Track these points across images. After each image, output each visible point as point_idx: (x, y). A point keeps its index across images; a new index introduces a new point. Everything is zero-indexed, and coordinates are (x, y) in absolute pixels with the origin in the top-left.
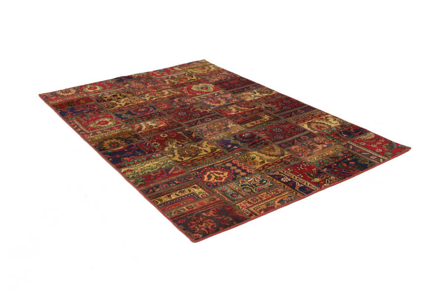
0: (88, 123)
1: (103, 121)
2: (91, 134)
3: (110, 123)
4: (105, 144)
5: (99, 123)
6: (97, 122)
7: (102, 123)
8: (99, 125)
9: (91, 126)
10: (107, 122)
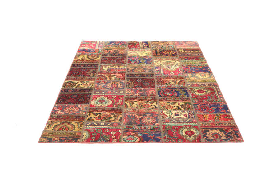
0: (211, 94)
1: (200, 93)
2: (212, 85)
3: (196, 90)
4: (208, 76)
5: (203, 92)
6: (204, 93)
7: (202, 91)
8: (204, 90)
9: (209, 91)
10: (198, 91)
